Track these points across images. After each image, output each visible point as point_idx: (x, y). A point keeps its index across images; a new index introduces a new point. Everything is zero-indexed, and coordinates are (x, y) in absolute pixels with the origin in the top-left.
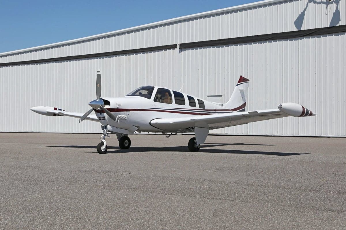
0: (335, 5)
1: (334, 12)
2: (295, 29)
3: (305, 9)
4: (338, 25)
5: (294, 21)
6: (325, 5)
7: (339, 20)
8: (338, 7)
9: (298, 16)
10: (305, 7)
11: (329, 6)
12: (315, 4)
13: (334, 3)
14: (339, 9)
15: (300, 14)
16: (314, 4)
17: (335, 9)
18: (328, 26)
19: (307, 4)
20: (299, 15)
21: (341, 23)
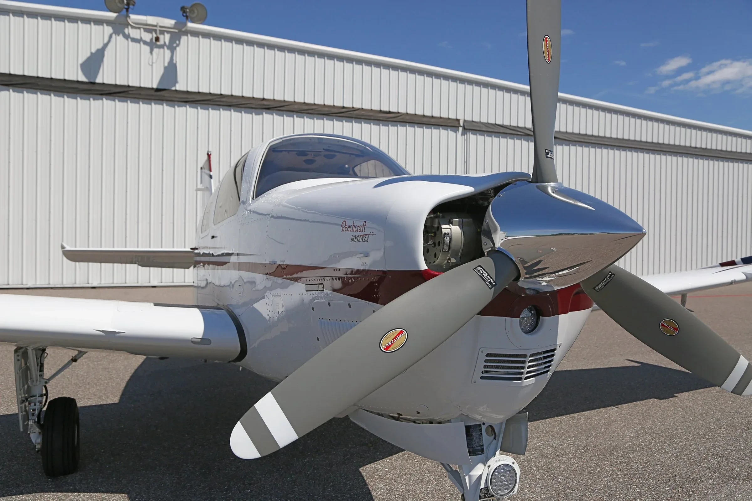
0: (168, 53)
1: (166, 64)
2: (82, 78)
3: (106, 46)
4: (173, 88)
5: (81, 61)
6: (147, 48)
7: (176, 81)
8: (174, 58)
9: (89, 54)
10: (106, 41)
11: (156, 51)
12: (127, 39)
13: (165, 48)
14: (174, 62)
15: (93, 51)
16: (126, 41)
17: (167, 60)
18: (155, 86)
19: (111, 37)
20: (92, 53)
21: (180, 87)
